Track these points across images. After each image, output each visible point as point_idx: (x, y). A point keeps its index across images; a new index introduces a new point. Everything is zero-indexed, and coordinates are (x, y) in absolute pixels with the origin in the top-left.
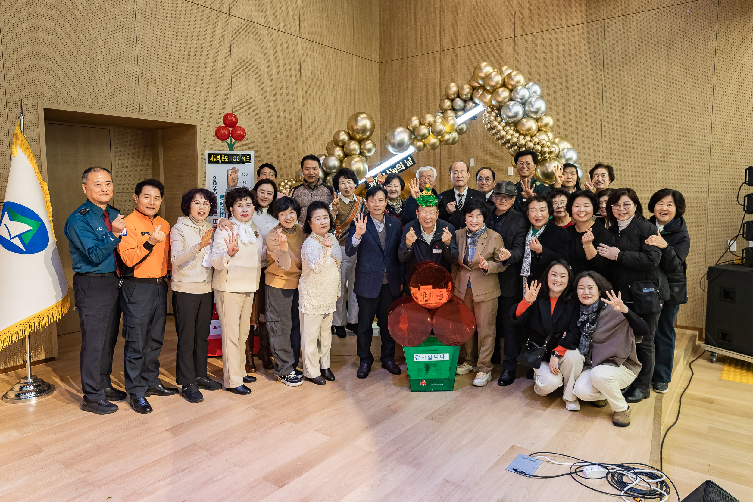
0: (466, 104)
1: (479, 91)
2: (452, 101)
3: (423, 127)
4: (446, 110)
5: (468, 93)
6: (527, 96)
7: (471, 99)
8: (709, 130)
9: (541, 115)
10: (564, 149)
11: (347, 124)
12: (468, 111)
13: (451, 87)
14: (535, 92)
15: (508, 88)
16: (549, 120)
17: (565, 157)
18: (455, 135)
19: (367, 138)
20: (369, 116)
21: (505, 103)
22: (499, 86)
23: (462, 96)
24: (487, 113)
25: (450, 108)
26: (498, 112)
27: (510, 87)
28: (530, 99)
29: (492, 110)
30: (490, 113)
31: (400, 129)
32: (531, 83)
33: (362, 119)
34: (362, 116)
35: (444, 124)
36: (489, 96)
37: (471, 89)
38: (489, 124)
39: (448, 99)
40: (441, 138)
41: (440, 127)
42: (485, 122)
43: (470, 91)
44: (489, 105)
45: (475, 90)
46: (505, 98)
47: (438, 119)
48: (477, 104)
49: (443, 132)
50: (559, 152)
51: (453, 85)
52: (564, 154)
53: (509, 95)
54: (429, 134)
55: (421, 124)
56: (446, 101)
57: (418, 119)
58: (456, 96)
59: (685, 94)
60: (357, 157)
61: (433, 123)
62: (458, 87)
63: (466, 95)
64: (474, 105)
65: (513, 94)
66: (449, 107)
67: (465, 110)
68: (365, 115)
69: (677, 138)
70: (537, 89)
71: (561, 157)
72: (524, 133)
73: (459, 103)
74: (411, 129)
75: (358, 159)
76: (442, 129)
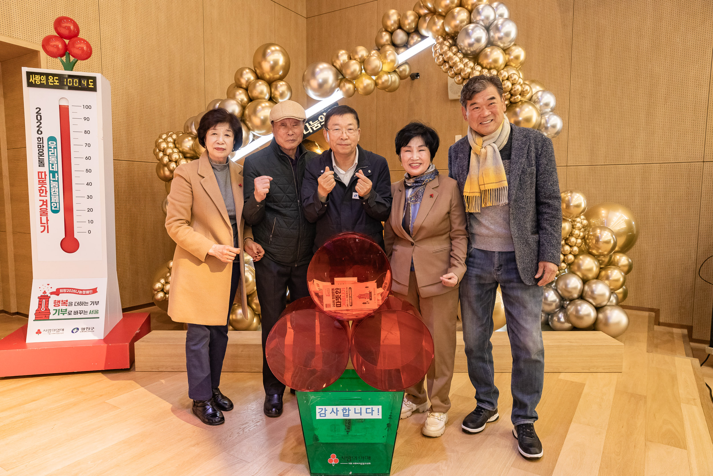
0: (410, 39)
1: (427, 18)
2: (391, 33)
3: (353, 62)
4: (383, 46)
5: (412, 21)
6: (492, 17)
7: (417, 31)
8: (707, 80)
9: (509, 43)
10: (537, 92)
11: (254, 60)
12: (411, 46)
13: (390, 15)
14: (501, 16)
15: (467, 9)
16: (519, 52)
17: (539, 102)
18: (395, 78)
19: (281, 79)
20: (282, 50)
21: (461, 27)
22: (454, 5)
23: (404, 25)
24: (438, 43)
25: (389, 43)
26: (453, 42)
27: (469, 8)
28: (496, 22)
29: (445, 39)
30: (441, 44)
31: (323, 66)
32: (495, 4)
33: (273, 52)
34: (273, 48)
35: (381, 60)
36: (440, 22)
37: (416, 17)
38: (440, 56)
39: (386, 31)
40: (377, 79)
41: (375, 61)
42: (435, 55)
43: (415, 19)
44: (440, 33)
45: (421, 18)
46: (462, 22)
47: (373, 54)
48: (423, 37)
49: (380, 70)
50: (532, 96)
51: (392, 12)
52: (538, 98)
53: (467, 18)
54: (361, 73)
55: (350, 58)
56: (384, 33)
57: (346, 53)
58: (396, 26)
59: (676, 37)
60: (266, 101)
61: (366, 58)
62: (399, 15)
63: (409, 24)
64: (419, 39)
65: (473, 16)
66: (387, 41)
67: (409, 46)
68: (277, 48)
69: (664, 92)
70: (503, 10)
71: (535, 102)
72: (488, 67)
73: (400, 36)
74: (338, 67)
75: (267, 104)
76: (379, 65)
